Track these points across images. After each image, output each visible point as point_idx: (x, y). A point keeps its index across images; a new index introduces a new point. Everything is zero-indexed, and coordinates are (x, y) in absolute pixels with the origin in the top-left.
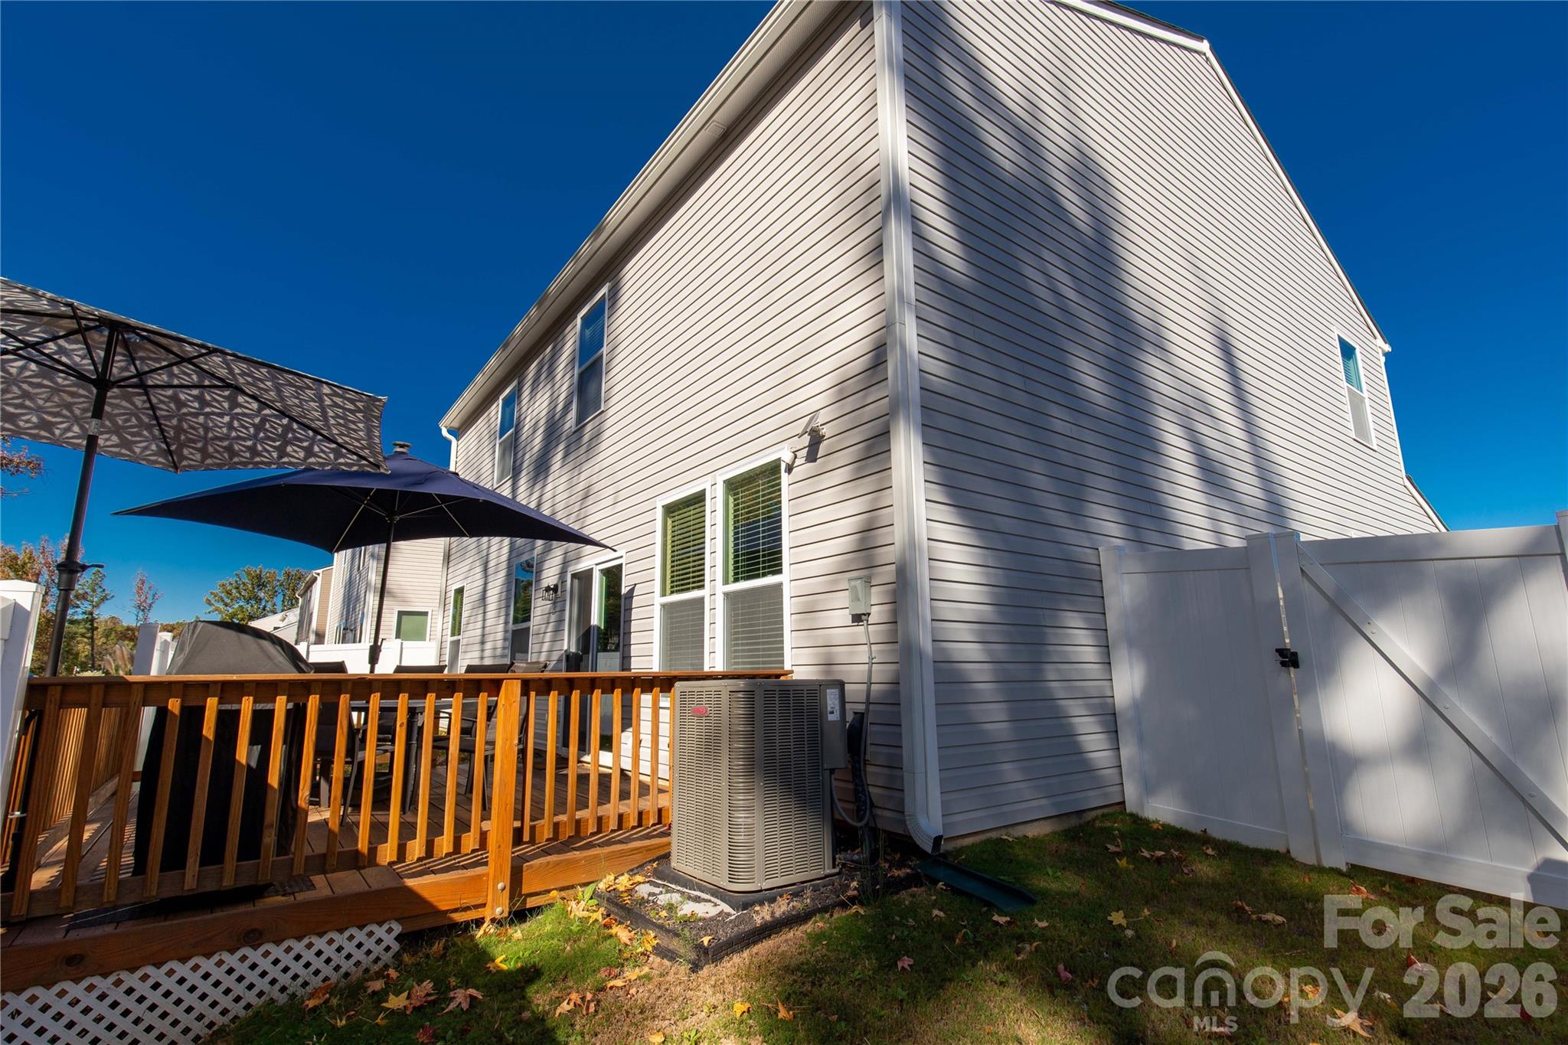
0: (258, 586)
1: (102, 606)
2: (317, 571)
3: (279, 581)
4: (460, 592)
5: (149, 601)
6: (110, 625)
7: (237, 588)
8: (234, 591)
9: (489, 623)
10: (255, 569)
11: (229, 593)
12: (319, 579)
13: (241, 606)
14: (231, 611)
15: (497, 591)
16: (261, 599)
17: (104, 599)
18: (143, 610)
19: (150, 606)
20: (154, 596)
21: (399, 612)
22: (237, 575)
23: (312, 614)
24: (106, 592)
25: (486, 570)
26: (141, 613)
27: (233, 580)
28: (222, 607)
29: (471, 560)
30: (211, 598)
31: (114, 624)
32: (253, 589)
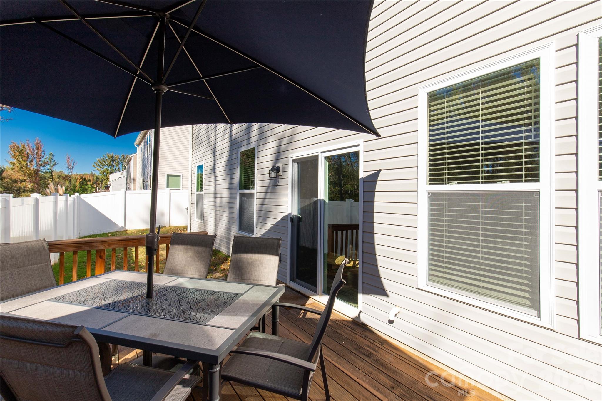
0: (112, 161)
1: (54, 166)
2: (132, 155)
3: (120, 159)
4: (200, 167)
5: (72, 165)
6: (60, 174)
7: (104, 161)
8: (103, 162)
9: (218, 182)
10: (111, 154)
11: (101, 163)
12: (133, 158)
13: (107, 168)
14: (103, 170)
15: (222, 169)
16: (114, 166)
17: (55, 164)
18: (70, 169)
19: (73, 167)
20: (74, 163)
21: (167, 175)
22: (104, 156)
23: (131, 173)
24: (55, 162)
25: (214, 152)
26: (69, 170)
27: (102, 158)
28: (99, 168)
29: (205, 147)
30: (95, 165)
31: (61, 173)
32: (110, 162)
